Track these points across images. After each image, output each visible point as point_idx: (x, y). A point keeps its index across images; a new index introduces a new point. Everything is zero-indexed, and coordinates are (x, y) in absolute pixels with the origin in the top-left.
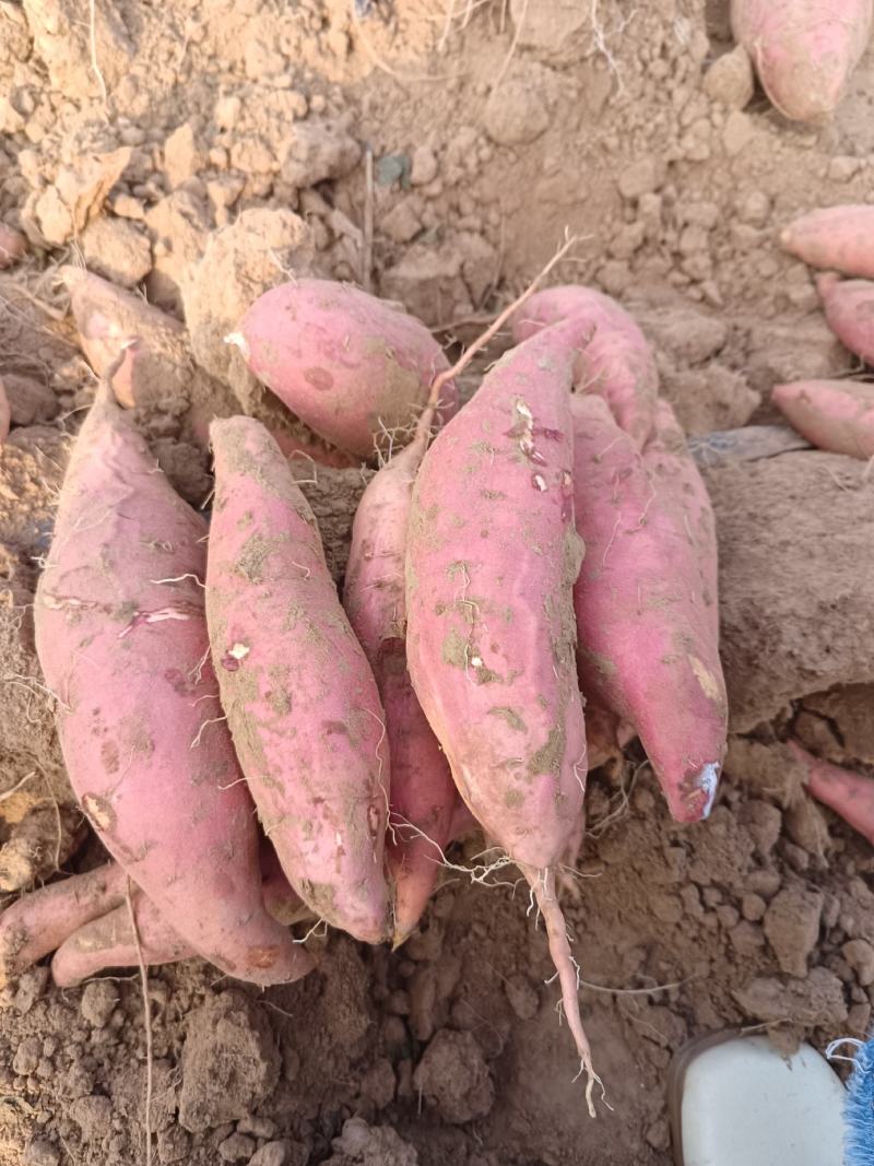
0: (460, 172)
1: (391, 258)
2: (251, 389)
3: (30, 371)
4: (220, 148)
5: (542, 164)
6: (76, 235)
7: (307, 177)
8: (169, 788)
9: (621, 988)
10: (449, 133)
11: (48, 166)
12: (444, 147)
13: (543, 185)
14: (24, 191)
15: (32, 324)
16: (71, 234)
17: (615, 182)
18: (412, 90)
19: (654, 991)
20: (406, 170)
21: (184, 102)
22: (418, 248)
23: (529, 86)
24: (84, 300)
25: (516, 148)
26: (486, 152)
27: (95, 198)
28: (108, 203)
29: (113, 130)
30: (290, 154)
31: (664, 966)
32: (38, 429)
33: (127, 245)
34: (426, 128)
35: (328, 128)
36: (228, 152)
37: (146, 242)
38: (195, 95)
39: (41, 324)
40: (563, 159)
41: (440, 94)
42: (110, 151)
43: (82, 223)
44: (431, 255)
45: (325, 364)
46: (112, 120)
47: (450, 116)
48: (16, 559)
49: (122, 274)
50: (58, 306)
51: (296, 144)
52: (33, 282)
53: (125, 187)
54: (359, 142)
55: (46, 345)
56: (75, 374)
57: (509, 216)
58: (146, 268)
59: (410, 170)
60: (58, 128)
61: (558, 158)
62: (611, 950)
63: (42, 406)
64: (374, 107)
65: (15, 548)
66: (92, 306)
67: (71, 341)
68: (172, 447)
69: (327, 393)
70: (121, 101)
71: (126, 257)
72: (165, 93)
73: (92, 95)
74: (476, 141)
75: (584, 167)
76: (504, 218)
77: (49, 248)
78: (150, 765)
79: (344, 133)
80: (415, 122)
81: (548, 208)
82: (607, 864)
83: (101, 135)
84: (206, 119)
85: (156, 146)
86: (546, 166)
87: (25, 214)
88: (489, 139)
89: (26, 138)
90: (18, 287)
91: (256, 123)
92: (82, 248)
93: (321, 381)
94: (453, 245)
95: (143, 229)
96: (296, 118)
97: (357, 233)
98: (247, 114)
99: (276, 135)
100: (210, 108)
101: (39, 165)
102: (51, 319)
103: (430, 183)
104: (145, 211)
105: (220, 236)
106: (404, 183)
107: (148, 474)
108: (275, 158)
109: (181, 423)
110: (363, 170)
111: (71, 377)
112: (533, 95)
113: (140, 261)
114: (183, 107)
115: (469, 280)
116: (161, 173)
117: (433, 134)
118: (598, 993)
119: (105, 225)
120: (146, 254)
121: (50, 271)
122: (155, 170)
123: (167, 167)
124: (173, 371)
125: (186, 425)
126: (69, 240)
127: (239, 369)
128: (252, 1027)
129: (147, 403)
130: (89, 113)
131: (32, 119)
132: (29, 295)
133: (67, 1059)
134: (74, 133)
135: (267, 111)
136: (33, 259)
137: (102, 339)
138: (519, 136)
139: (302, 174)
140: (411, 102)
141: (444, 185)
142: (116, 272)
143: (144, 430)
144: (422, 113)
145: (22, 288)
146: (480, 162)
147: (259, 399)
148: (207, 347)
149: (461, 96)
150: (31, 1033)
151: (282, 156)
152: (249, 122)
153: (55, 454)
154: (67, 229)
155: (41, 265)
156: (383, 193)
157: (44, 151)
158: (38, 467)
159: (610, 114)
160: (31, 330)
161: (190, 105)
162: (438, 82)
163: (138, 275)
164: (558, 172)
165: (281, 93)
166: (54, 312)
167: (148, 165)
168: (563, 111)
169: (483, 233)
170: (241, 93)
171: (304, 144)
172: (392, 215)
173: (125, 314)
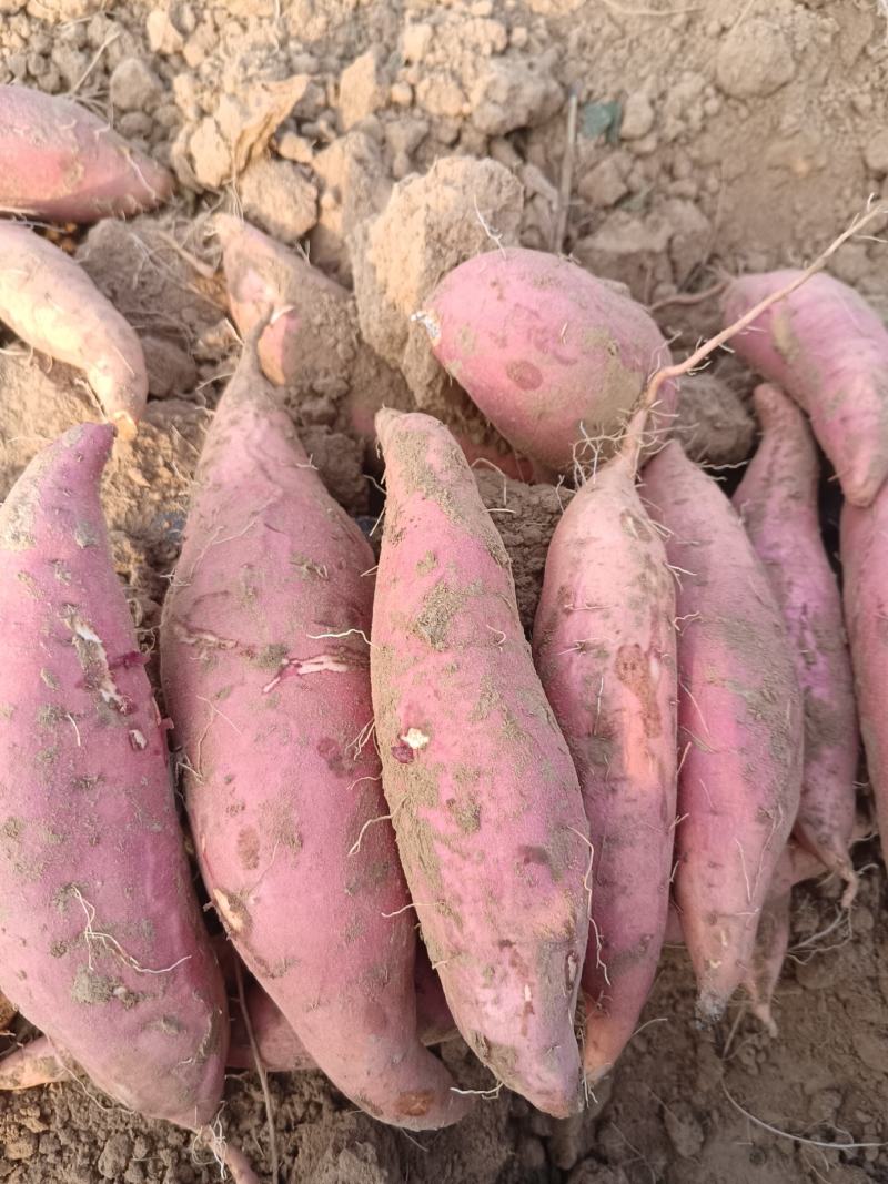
0: (681, 126)
1: (588, 225)
2: (430, 379)
3: (171, 334)
4: (404, 83)
5: (779, 123)
6: (234, 178)
7: (503, 123)
8: (318, 896)
9: (807, 1136)
10: (670, 79)
11: (207, 95)
12: (663, 96)
13: (777, 147)
14: (176, 122)
15: (177, 279)
16: (229, 176)
17: (860, 149)
18: (628, 27)
19: (850, 1148)
20: (617, 120)
21: (364, 27)
22: (621, 215)
23: (777, 27)
24: (239, 255)
25: (750, 102)
26: (713, 105)
27: (260, 135)
28: (274, 142)
29: (283, 56)
30: (486, 95)
31: (861, 1117)
32: (175, 404)
33: (292, 194)
34: (642, 73)
35: (531, 66)
36: (413, 88)
37: (313, 192)
38: (378, 20)
39: (188, 280)
40: (804, 117)
41: (663, 33)
42: (279, 79)
43: (242, 163)
44: (636, 224)
45: (535, 357)
46: (283, 44)
47: (672, 60)
48: (143, 557)
49: (283, 227)
50: (208, 261)
51: (494, 83)
52: (181, 229)
53: (292, 123)
54: (562, 85)
55: (190, 306)
56: (221, 342)
57: (730, 183)
58: (310, 221)
59: (621, 121)
60: (220, 51)
61: (799, 116)
62: (797, 1089)
63: (181, 376)
64: (583, 45)
65: (141, 543)
66: (247, 263)
67: (218, 302)
68: (325, 437)
69: (531, 393)
70: (294, 22)
71: (289, 207)
72: (344, 15)
73: (261, 13)
74: (703, 89)
75: (828, 130)
76: (724, 185)
77: (200, 191)
78: (297, 865)
79: (547, 72)
80: (629, 64)
81: (778, 176)
82: (804, 988)
83: (270, 61)
84: (389, 50)
85: (330, 78)
86: (784, 126)
87: (176, 149)
88: (719, 90)
89: (184, 61)
90: (163, 235)
91: (448, 56)
92: (240, 193)
93: (527, 377)
94: (662, 214)
95: (310, 176)
96: (494, 53)
97: (552, 193)
98: (437, 45)
99: (470, 71)
100: (394, 36)
101: (196, 92)
102: (198, 275)
103: (643, 137)
104: (314, 154)
105: (407, 188)
106: (612, 136)
107: (297, 467)
108: (467, 98)
109: (337, 408)
110: (565, 118)
111: (216, 345)
112: (781, 36)
113: (304, 212)
114: (363, 34)
115: (675, 256)
116: (334, 110)
117: (651, 78)
118: (777, 1137)
119: (267, 167)
120: (312, 205)
121: (202, 217)
122: (327, 106)
123: (341, 103)
124: (335, 346)
125: (342, 411)
126: (225, 182)
127: (419, 353)
128: (380, 1163)
129: (300, 382)
130: (255, 34)
131: (191, 39)
132: (176, 245)
133: (160, 1164)
134: (238, 58)
135: (462, 42)
136: (182, 204)
137: (254, 302)
138: (756, 87)
139: (498, 119)
140: (627, 40)
141: (660, 140)
142: (276, 224)
143: (294, 413)
144: (639, 54)
145: (169, 237)
146: (705, 116)
147: (438, 391)
148: (380, 322)
149: (687, 36)
150: (121, 1129)
151: (476, 96)
152: (440, 54)
153: (192, 435)
154: (223, 169)
155: (190, 210)
156: (586, 146)
157: (203, 77)
158: (174, 450)
159: (866, 65)
160: (176, 286)
161: (372, 31)
162: (660, 18)
163: (300, 231)
164: (797, 132)
165: (479, 22)
166: (203, 268)
167: (320, 99)
168: (811, 61)
169: (697, 200)
170: (432, 19)
171: (504, 83)
172: (595, 172)
173: (283, 275)
